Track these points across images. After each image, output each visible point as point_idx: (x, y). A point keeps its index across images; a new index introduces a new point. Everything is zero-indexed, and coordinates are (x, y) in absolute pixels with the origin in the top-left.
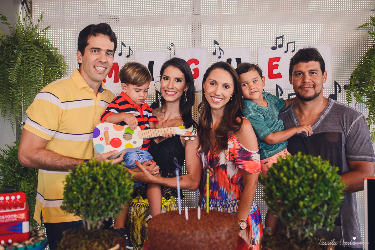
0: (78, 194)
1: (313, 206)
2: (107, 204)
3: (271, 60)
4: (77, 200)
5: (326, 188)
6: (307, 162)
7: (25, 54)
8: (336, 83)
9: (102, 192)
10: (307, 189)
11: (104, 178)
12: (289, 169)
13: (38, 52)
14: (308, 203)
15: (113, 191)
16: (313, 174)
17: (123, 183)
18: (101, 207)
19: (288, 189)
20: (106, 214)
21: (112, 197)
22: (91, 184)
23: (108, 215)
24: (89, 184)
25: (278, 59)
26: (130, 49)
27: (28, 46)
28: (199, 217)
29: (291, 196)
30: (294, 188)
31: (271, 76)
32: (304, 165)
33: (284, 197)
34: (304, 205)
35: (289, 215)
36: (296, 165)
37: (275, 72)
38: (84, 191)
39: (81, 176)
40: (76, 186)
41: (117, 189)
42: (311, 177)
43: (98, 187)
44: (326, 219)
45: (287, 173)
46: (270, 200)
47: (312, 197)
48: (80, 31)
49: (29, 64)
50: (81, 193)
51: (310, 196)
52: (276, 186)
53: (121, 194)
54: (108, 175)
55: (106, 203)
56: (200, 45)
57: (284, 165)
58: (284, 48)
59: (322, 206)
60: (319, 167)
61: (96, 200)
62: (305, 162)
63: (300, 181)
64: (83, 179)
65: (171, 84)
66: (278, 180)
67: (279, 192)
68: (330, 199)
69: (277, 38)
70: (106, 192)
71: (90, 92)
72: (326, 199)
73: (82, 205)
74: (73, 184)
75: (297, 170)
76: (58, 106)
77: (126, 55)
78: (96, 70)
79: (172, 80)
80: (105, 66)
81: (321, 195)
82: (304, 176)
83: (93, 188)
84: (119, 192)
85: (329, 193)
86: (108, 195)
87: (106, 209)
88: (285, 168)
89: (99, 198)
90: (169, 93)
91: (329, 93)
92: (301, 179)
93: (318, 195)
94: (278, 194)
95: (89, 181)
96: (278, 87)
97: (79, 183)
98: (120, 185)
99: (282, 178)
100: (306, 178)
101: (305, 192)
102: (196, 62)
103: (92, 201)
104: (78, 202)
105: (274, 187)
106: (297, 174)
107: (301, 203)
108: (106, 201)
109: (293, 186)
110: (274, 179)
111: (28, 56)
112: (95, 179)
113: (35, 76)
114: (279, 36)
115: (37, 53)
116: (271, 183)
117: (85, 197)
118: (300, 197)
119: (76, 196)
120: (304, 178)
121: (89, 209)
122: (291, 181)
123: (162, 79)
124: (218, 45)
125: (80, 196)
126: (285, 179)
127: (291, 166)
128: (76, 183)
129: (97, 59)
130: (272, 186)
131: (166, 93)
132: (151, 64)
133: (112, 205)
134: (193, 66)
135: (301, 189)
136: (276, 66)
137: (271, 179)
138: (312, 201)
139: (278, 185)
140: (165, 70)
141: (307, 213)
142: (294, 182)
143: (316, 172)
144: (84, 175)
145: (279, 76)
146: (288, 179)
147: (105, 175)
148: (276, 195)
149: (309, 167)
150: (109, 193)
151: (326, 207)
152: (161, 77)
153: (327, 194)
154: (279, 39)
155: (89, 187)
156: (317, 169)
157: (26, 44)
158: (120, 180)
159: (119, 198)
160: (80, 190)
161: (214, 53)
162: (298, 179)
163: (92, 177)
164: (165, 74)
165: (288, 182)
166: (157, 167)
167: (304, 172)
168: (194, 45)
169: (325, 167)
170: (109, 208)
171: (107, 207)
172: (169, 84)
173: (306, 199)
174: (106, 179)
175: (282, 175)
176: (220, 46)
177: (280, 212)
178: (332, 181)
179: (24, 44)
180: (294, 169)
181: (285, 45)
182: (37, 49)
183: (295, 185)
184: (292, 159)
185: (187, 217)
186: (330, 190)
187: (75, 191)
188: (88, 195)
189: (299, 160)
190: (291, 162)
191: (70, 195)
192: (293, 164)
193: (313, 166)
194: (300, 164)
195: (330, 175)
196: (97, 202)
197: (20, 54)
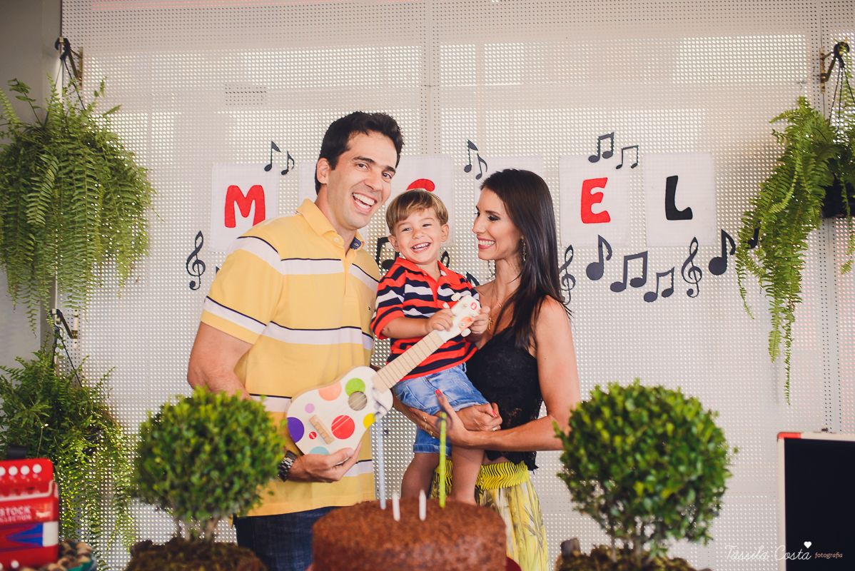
0: (164, 463)
1: (665, 494)
2: (227, 485)
3: (588, 185)
4: (161, 475)
5: (693, 455)
6: (653, 399)
7: (64, 164)
8: (724, 235)
9: (217, 459)
10: (652, 456)
11: (222, 429)
12: (614, 414)
13: (91, 160)
14: (654, 487)
15: (239, 456)
16: (664, 425)
17: (262, 439)
18: (213, 491)
19: (613, 455)
20: (224, 506)
21: (237, 469)
22: (193, 441)
23: (228, 508)
24: (188, 441)
25: (602, 182)
26: (289, 157)
27: (71, 146)
28: (423, 515)
29: (618, 470)
30: (625, 454)
31: (588, 217)
32: (647, 404)
33: (605, 473)
34: (645, 490)
36: (630, 406)
37: (596, 209)
38: (178, 457)
39: (173, 425)
40: (161, 445)
41: (249, 453)
42: (660, 431)
43: (207, 448)
46: (575, 481)
47: (662, 473)
49: (71, 184)
50: (170, 460)
51: (658, 472)
52: (586, 449)
53: (257, 463)
54: (230, 422)
55: (223, 483)
56: (437, 151)
57: (604, 404)
58: (615, 160)
59: (684, 493)
60: (678, 410)
61: (202, 476)
62: (648, 399)
63: (636, 438)
64: (175, 430)
66: (592, 437)
67: (593, 463)
68: (700, 478)
69: (601, 138)
70: (225, 458)
71: (336, 244)
72: (693, 478)
73: (173, 487)
74: (154, 442)
75: (632, 415)
77: (281, 170)
81: (682, 468)
82: (645, 428)
83: (197, 450)
84: (254, 461)
85: (699, 466)
86: (229, 464)
87: (223, 497)
88: (606, 412)
89: (209, 472)
91: (709, 254)
92: (639, 434)
93: (676, 469)
94: (591, 467)
95: (189, 434)
96: (601, 240)
97: (168, 439)
98: (254, 444)
99: (599, 434)
100: (650, 432)
101: (648, 463)
102: (430, 184)
103: (195, 479)
104: (164, 479)
105: (582, 451)
106: (632, 424)
107: (639, 487)
108: (225, 478)
109: (623, 450)
110: (583, 434)
111: (71, 168)
112: (202, 431)
113: (84, 211)
114: (606, 133)
115: (90, 162)
116: (576, 443)
117: (179, 470)
118: (637, 474)
119: (160, 467)
120: (645, 433)
121: (186, 495)
122: (618, 440)
124: (476, 152)
125: (168, 468)
126: (605, 435)
127: (620, 406)
128: (162, 438)
129: (364, 181)
130: (577, 449)
133: (236, 487)
135: (638, 457)
136: (599, 198)
137: (577, 435)
138: (663, 481)
139: (591, 447)
141: (653, 508)
142: (624, 441)
143: (671, 420)
144: (180, 422)
145: (604, 217)
146: (613, 434)
147: (223, 422)
148: (587, 469)
149: (656, 409)
150: (232, 461)
151: (692, 495)
153: (695, 468)
154: (605, 140)
155: (189, 446)
156: (673, 414)
157: (67, 143)
158: (256, 434)
159: (252, 471)
160: (170, 454)
161: (468, 169)
162: (634, 435)
163: (195, 427)
165: (612, 441)
167: (645, 418)
168: (424, 151)
169: (690, 410)
170: (231, 494)
171: (226, 490)
173: (651, 478)
174: (225, 432)
175: (599, 425)
176: (479, 152)
178: (704, 439)
179: (63, 143)
180: (625, 414)
181: (617, 152)
182: (89, 154)
183: (627, 448)
184: (621, 390)
185: (397, 516)
186: (700, 458)
187: (159, 456)
188: (186, 466)
189: (635, 394)
190: (619, 399)
191: (148, 466)
192: (624, 402)
193: (665, 408)
194: (638, 404)
195: (701, 426)
196: (204, 479)
197: (53, 163)
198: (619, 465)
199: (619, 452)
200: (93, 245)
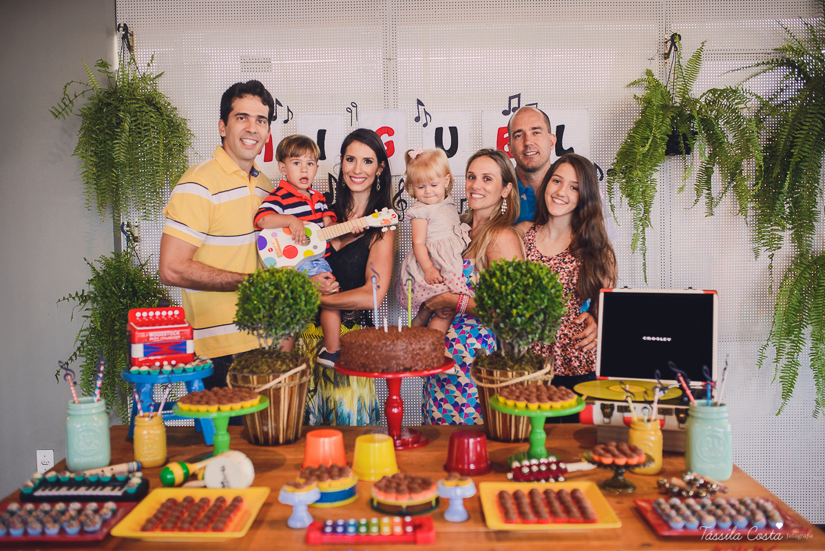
0: (259, 304)
1: (528, 315)
2: (293, 316)
3: (501, 131)
4: (257, 311)
5: (543, 295)
6: (524, 267)
7: (135, 119)
9: (287, 302)
10: (521, 296)
11: (288, 286)
12: (502, 274)
13: (153, 115)
14: (522, 312)
15: (299, 300)
16: (528, 280)
17: (310, 292)
18: (286, 319)
19: (501, 296)
20: (292, 326)
21: (298, 307)
22: (274, 292)
23: (293, 328)
24: (271, 292)
26: (289, 110)
27: (138, 105)
29: (503, 303)
30: (507, 295)
32: (520, 269)
33: (497, 305)
34: (517, 313)
35: (502, 325)
36: (510, 270)
38: (266, 301)
39: (261, 283)
40: (256, 295)
41: (304, 299)
42: (526, 283)
43: (282, 295)
44: (543, 331)
45: (500, 279)
46: (482, 311)
47: (526, 304)
48: (223, 92)
49: (140, 133)
50: (262, 302)
51: (524, 303)
52: (487, 293)
53: (308, 305)
54: (292, 282)
55: (291, 315)
56: (396, 106)
57: (498, 270)
59: (538, 314)
60: (536, 271)
61: (279, 310)
62: (521, 268)
63: (513, 287)
64: (263, 287)
65: (358, 167)
66: (490, 287)
67: (491, 300)
68: (546, 307)
69: (511, 98)
70: (291, 301)
71: (242, 177)
72: (543, 307)
73: (264, 317)
74: (252, 293)
75: (511, 275)
76: (209, 201)
77: (284, 120)
78: (244, 144)
79: (359, 161)
80: (254, 137)
81: (536, 302)
82: (518, 281)
83: (277, 297)
84: (306, 302)
85: (546, 301)
86: (294, 304)
87: (291, 322)
88: (498, 273)
89: (283, 308)
90: (356, 180)
92: (514, 284)
93: (533, 302)
94: (489, 302)
95: (271, 288)
97: (259, 292)
98: (306, 294)
99: (494, 285)
100: (521, 283)
101: (519, 299)
102: (390, 131)
103: (276, 312)
104: (259, 312)
105: (485, 294)
106: (511, 279)
107: (514, 311)
108: (292, 312)
109: (506, 293)
110: (486, 286)
111: (139, 121)
112: (278, 287)
113: (151, 152)
114: (515, 94)
115: (152, 117)
116: (482, 290)
117: (267, 307)
118: (513, 305)
119: (256, 306)
120: (517, 284)
121: (272, 321)
122: (503, 287)
123: (345, 161)
124: (423, 107)
125: (261, 306)
126: (497, 285)
127: (505, 271)
128: (256, 291)
129: (244, 129)
130: (482, 294)
131: (352, 180)
132: (322, 134)
133: (298, 317)
134: (385, 138)
135: (514, 296)
137: (483, 287)
138: (527, 309)
139: (490, 292)
140: (348, 147)
141: (521, 323)
142: (506, 288)
143: (532, 277)
144: (265, 282)
146: (501, 284)
147: (289, 282)
148: (488, 304)
149: (524, 272)
151: (542, 317)
152: (342, 157)
153: (544, 301)
154: (514, 99)
155: (272, 295)
156: (533, 274)
157: (135, 103)
158: (307, 289)
159: (306, 309)
160: (262, 300)
161: (417, 119)
162: (512, 285)
163: (273, 285)
164: (349, 152)
165: (501, 288)
166: (337, 284)
167: (518, 277)
168: (386, 106)
169: (543, 272)
170: (295, 321)
171: (292, 319)
172: (355, 168)
173: (520, 307)
174: (290, 287)
175: (494, 280)
176: (425, 107)
177: (492, 324)
178: (549, 288)
179: (132, 103)
180: (508, 274)
182: (151, 111)
183: (508, 292)
184: (507, 263)
185: (386, 330)
186: (547, 297)
187: (255, 300)
188: (272, 305)
189: (514, 264)
190: (505, 267)
191: (248, 306)
192: (507, 268)
193: (529, 271)
194: (515, 269)
195: (547, 280)
196: (281, 312)
197: (127, 118)
198: (504, 301)
199: (504, 294)
200: (159, 176)
